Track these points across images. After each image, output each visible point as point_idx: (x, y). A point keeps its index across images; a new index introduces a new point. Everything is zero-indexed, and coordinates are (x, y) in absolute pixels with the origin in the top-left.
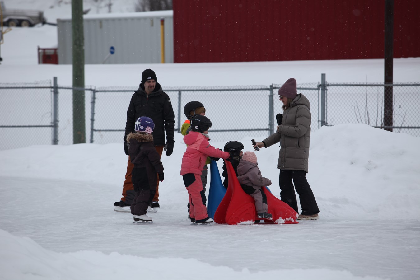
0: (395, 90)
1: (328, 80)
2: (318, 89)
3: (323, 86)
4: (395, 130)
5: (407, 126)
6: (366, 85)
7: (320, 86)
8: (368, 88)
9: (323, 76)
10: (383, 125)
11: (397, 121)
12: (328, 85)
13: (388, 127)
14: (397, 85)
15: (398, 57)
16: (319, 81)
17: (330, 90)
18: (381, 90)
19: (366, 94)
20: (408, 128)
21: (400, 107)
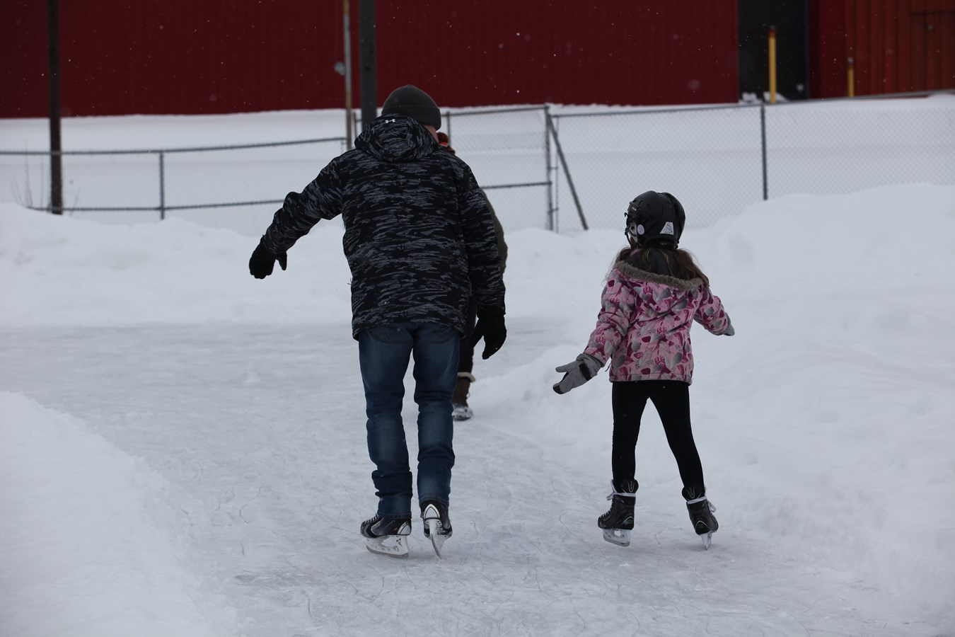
0: (65, 160)
4: (66, 214)
5: (81, 207)
6: (26, 153)
8: (30, 157)
10: (51, 207)
11: (68, 200)
13: (56, 209)
14: (68, 153)
18: (47, 160)
19: (27, 166)
20: (83, 209)
21: (72, 182)
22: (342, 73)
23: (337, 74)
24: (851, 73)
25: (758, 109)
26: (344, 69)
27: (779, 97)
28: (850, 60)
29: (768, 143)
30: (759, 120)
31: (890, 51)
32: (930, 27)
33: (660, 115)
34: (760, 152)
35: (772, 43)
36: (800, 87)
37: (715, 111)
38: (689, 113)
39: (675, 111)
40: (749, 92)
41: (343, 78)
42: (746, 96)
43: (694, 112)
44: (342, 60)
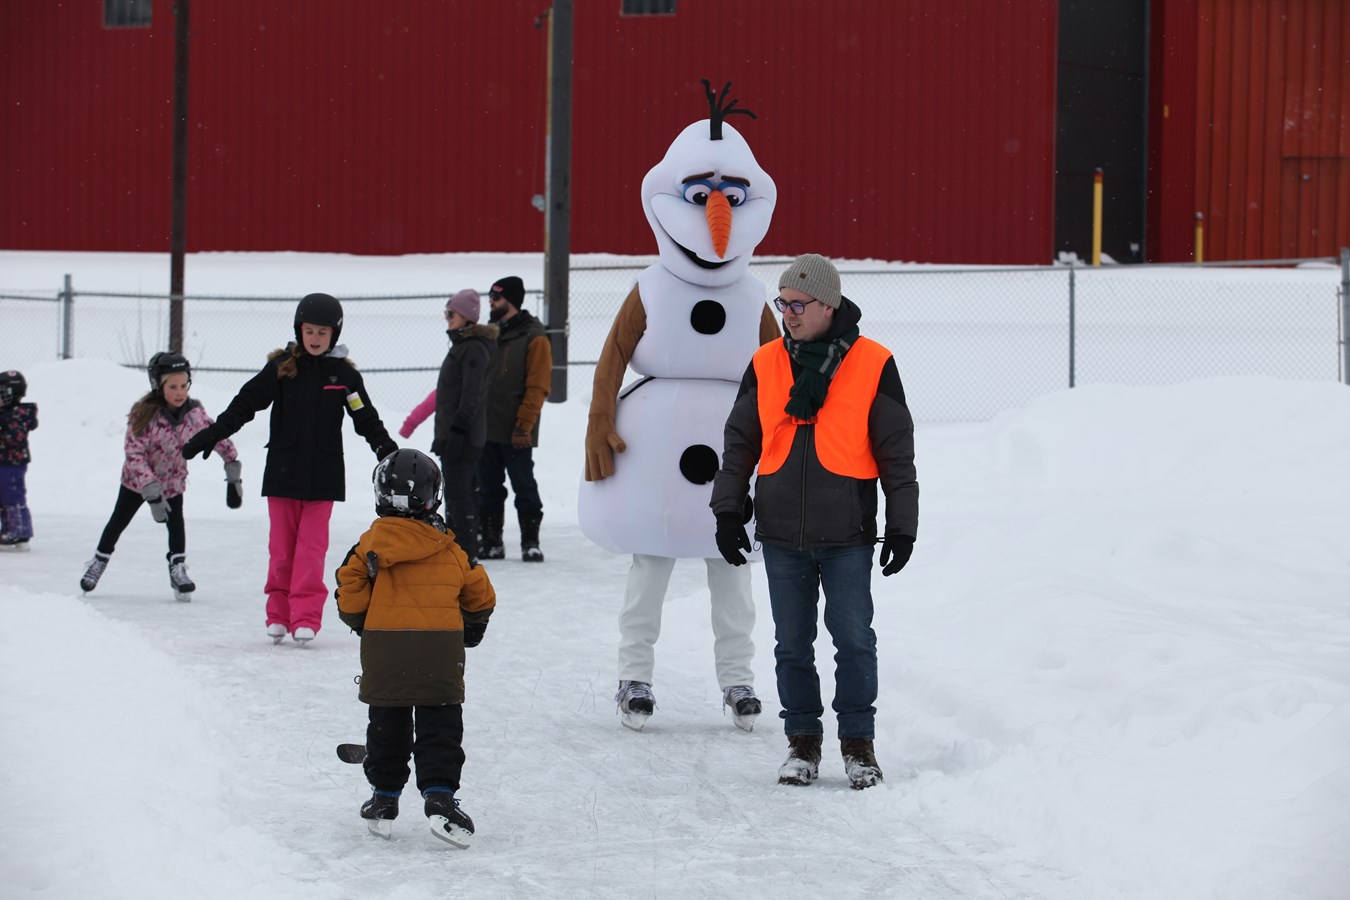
0: (188, 307)
1: (76, 286)
2: (58, 300)
3: (67, 296)
5: (205, 366)
6: (140, 296)
7: (61, 295)
8: (144, 300)
9: (68, 278)
12: (76, 294)
14: (191, 298)
15: (195, 250)
16: (61, 286)
17: (78, 302)
18: (166, 305)
19: (140, 312)
20: (208, 370)
21: (195, 334)
22: (541, 209)
23: (535, 209)
24: (1200, 232)
25: (1066, 274)
26: (542, 203)
27: (1106, 258)
28: (1199, 215)
29: (1077, 317)
30: (1068, 288)
31: (1253, 205)
32: (1306, 177)
33: (941, 276)
34: (1068, 328)
35: (1098, 189)
36: (1135, 247)
37: (1012, 274)
38: (978, 275)
39: (961, 272)
40: (1068, 250)
41: (541, 215)
42: (1063, 256)
43: (985, 275)
44: (541, 191)
